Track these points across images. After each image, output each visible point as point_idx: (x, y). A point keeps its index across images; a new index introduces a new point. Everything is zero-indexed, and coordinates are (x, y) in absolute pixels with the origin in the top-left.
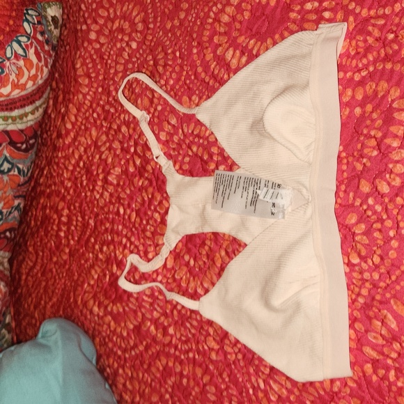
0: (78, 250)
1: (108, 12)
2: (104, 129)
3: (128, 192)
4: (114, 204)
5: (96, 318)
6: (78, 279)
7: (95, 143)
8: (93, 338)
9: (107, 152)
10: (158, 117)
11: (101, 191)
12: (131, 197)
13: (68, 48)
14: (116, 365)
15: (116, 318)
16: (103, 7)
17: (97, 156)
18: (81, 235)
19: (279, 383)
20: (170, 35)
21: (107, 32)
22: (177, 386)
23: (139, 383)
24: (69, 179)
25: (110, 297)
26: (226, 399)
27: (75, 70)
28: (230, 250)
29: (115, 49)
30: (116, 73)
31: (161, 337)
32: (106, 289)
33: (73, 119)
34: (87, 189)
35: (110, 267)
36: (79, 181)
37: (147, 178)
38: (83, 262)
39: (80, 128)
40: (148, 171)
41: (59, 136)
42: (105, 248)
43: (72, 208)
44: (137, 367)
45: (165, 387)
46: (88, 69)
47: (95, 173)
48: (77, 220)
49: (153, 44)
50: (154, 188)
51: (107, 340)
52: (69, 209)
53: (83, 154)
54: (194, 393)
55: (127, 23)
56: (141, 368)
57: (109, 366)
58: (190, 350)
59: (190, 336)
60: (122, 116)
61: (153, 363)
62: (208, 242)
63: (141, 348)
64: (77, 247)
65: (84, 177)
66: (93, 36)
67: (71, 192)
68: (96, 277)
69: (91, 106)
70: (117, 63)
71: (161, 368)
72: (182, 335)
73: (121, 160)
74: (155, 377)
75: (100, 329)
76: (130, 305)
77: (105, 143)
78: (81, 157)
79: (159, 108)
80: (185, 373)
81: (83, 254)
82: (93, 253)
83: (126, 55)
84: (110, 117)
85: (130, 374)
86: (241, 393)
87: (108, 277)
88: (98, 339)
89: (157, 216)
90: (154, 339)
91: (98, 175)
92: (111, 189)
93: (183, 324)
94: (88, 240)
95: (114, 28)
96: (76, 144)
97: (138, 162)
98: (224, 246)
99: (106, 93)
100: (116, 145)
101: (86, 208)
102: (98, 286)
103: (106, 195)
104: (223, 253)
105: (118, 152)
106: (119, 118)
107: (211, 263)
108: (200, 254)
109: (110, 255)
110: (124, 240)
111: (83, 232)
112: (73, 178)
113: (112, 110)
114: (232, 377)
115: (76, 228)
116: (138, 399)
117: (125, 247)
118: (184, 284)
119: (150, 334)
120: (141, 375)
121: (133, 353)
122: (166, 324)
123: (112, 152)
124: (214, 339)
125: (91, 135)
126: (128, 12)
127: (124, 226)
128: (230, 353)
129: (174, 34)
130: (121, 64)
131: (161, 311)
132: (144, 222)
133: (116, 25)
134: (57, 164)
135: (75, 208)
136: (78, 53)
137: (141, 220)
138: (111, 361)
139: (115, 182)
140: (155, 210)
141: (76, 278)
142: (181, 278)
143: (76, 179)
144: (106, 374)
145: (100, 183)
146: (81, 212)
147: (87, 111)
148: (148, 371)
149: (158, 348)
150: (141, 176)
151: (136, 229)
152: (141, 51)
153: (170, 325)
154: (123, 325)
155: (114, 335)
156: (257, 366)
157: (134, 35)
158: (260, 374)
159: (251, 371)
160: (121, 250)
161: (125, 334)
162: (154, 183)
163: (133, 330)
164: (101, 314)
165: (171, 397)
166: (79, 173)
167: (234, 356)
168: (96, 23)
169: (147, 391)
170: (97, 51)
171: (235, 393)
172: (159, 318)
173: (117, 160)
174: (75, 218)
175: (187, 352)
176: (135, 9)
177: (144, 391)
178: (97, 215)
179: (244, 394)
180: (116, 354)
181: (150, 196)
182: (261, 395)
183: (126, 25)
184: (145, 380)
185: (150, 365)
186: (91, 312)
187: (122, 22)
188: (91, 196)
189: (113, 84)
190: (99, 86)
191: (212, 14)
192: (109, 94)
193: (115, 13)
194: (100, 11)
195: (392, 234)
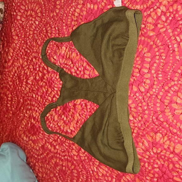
0: (16, 112)
1: (25, 7)
2: (25, 59)
3: (36, 88)
4: (31, 93)
5: (25, 142)
6: (17, 125)
7: (22, 65)
8: (24, 150)
9: (27, 70)
10: (49, 55)
11: (25, 87)
12: (38, 90)
13: (8, 22)
14: (35, 161)
15: (34, 142)
16: (23, 5)
17: (23, 72)
18: (17, 106)
19: (103, 169)
20: (52, 19)
21: (25, 16)
22: (61, 170)
23: (45, 169)
24: (11, 81)
25: (31, 133)
26: (81, 175)
27: (12, 33)
28: (81, 114)
29: (29, 24)
30: (30, 34)
31: (53, 150)
32: (29, 129)
33: (11, 54)
34: (19, 86)
35: (30, 120)
36: (15, 82)
37: (44, 82)
38: (18, 117)
39: (15, 59)
40: (45, 79)
41: (6, 62)
42: (28, 112)
43: (13, 94)
44: (44, 162)
45: (55, 171)
46: (17, 32)
47: (22, 79)
48: (15, 99)
49: (45, 23)
50: (48, 86)
51: (30, 151)
52: (11, 94)
53: (16, 70)
54: (68, 173)
55: (34, 12)
56: (46, 163)
57: (32, 162)
58: (66, 155)
59: (65, 149)
60: (33, 54)
61: (50, 161)
62: (71, 110)
63: (45, 154)
64: (16, 111)
65: (17, 81)
66: (19, 18)
67: (12, 87)
68: (24, 124)
69: (19, 49)
70: (30, 30)
71: (54, 163)
72: (62, 149)
73: (33, 73)
74: (52, 166)
75: (27, 146)
76: (40, 136)
77: (26, 66)
78: (16, 71)
80: (64, 165)
81: (18, 114)
82: (23, 114)
83: (33, 27)
84: (28, 54)
85: (41, 165)
86: (87, 173)
87: (30, 124)
88: (26, 151)
89: (50, 98)
90: (50, 151)
91: (23, 80)
92: (29, 86)
93: (62, 145)
94: (20, 108)
95: (28, 14)
96: (13, 66)
97: (40, 74)
98: (78, 112)
99: (25, 44)
100: (31, 67)
101: (19, 94)
102: (25, 128)
103: (27, 89)
104: (78, 115)
105: (32, 70)
106: (32, 55)
107: (73, 119)
108: (69, 115)
109: (30, 114)
110: (36, 108)
111: (18, 105)
112: (13, 81)
113: (29, 51)
114: (83, 166)
115: (15, 103)
116: (44, 175)
117: (37, 111)
118: (62, 128)
119: (49, 149)
120: (45, 166)
121: (42, 156)
122: (55, 144)
123: (29, 70)
124: (75, 151)
125: (20, 62)
126: (34, 7)
127: (36, 102)
128: (82, 157)
129: (54, 19)
130: (32, 31)
131: (53, 139)
132: (44, 101)
133: (29, 13)
134: (5, 74)
135: (14, 94)
136: (13, 25)
137: (43, 100)
138: (33, 160)
139: (31, 83)
140: (49, 96)
141: (16, 124)
142: (61, 125)
143: (14, 81)
144: (30, 165)
145: (24, 83)
146: (16, 96)
147: (17, 51)
148: (48, 164)
149: (52, 154)
150: (42, 81)
151: (41, 104)
152: (40, 26)
153: (57, 145)
154: (37, 145)
155: (33, 149)
156: (93, 162)
157: (37, 18)
158: (95, 165)
159: (91, 163)
160: (35, 112)
161: (38, 149)
162: (48, 84)
163: (41, 147)
164: (27, 140)
165: (59, 174)
166: (15, 78)
167: (84, 157)
168: (20, 12)
169: (48, 172)
170: (21, 24)
171: (85, 173)
172: (52, 142)
173: (32, 73)
174: (14, 98)
175: (64, 156)
176: (37, 6)
177: (47, 172)
178: (24, 97)
179: (88, 173)
180: (34, 157)
181: (46, 90)
182: (95, 173)
183: (33, 14)
184: (47, 167)
185: (49, 162)
186: (23, 139)
187: (31, 12)
188: (21, 89)
189: (28, 40)
190: (22, 40)
191: (71, 12)
192: (27, 44)
193: (28, 8)
194: (22, 7)
195: (145, 108)
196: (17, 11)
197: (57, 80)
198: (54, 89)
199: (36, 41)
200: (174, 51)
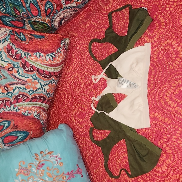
1: (83, 42)
2: (80, 73)
4: (82, 93)
5: (74, 124)
7: (77, 77)
8: (73, 130)
9: (80, 79)
11: (78, 89)
12: (87, 91)
13: (70, 50)
15: (80, 123)
16: (81, 41)
17: (78, 80)
21: (82, 47)
23: (86, 141)
24: (69, 86)
25: (79, 117)
27: (72, 57)
29: (84, 52)
32: (78, 115)
33: (71, 70)
34: (74, 89)
35: (79, 109)
36: (72, 86)
37: (91, 86)
38: (71, 109)
39: (73, 72)
40: (92, 84)
41: (66, 74)
42: (78, 105)
46: (76, 57)
47: (77, 84)
48: (70, 97)
51: (77, 130)
52: (68, 94)
65: (73, 86)
66: (78, 48)
67: (69, 89)
68: (75, 112)
69: (76, 67)
70: (85, 56)
73: (84, 81)
75: (75, 127)
77: (80, 77)
78: (72, 80)
79: (96, 68)
80: (99, 137)
81: (71, 106)
82: (74, 106)
84: (82, 70)
85: (83, 139)
87: (79, 112)
92: (81, 89)
94: (73, 102)
96: (71, 77)
97: (89, 82)
100: (83, 77)
101: (73, 94)
102: (76, 115)
103: (80, 90)
105: (84, 79)
106: (85, 70)
109: (80, 106)
110: (84, 102)
111: (72, 100)
112: (70, 86)
113: (83, 68)
115: (70, 100)
117: (84, 104)
120: (86, 139)
121: (85, 133)
123: (82, 79)
125: (76, 74)
127: (85, 99)
129: (101, 50)
133: (85, 46)
134: (65, 82)
136: (73, 52)
137: (90, 97)
138: (78, 136)
139: (82, 87)
140: (94, 94)
141: (68, 113)
143: (71, 86)
144: (76, 140)
145: (78, 87)
146: (71, 95)
151: (88, 99)
154: (82, 125)
155: (79, 128)
161: (83, 128)
162: (94, 87)
163: (85, 126)
164: (76, 122)
168: (79, 45)
170: (79, 52)
177: (87, 143)
178: (77, 96)
180: (79, 133)
181: (92, 91)
186: (73, 122)
188: (75, 91)
189: (83, 61)
190: (79, 62)
191: (111, 46)
192: (82, 64)
193: (85, 43)
194: (80, 42)
195: (150, 99)
196: (77, 44)
197: (100, 85)
198: (97, 90)
199: (88, 62)
200: (167, 69)
